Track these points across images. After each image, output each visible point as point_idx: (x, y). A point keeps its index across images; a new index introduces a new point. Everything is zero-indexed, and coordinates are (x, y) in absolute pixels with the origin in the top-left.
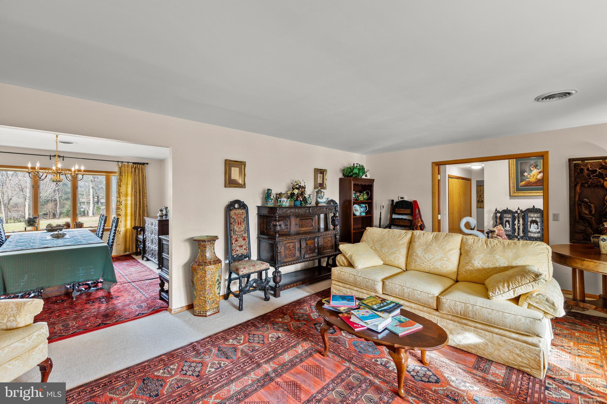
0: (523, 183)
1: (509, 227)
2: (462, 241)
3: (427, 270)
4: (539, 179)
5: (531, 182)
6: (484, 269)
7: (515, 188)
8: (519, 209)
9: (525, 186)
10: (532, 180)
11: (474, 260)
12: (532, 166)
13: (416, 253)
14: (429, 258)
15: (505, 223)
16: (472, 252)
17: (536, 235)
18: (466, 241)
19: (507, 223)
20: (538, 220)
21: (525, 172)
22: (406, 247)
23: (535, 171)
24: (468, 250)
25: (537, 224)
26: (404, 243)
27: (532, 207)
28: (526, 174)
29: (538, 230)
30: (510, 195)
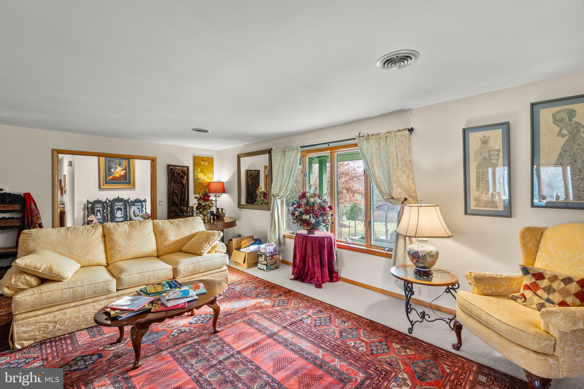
0: (111, 177)
1: (100, 216)
2: (153, 224)
3: (133, 256)
4: (122, 175)
5: (116, 177)
6: (178, 241)
7: (104, 181)
8: (107, 199)
9: (111, 180)
10: (117, 175)
11: (169, 236)
12: (117, 164)
13: (118, 244)
14: (133, 244)
15: (97, 212)
16: (165, 231)
17: (121, 220)
18: (157, 224)
19: (98, 212)
20: (122, 207)
21: (112, 168)
22: (101, 242)
23: (119, 169)
24: (162, 231)
25: (121, 211)
26: (98, 237)
27: (117, 197)
28: (112, 170)
29: (122, 216)
30: (100, 187)
